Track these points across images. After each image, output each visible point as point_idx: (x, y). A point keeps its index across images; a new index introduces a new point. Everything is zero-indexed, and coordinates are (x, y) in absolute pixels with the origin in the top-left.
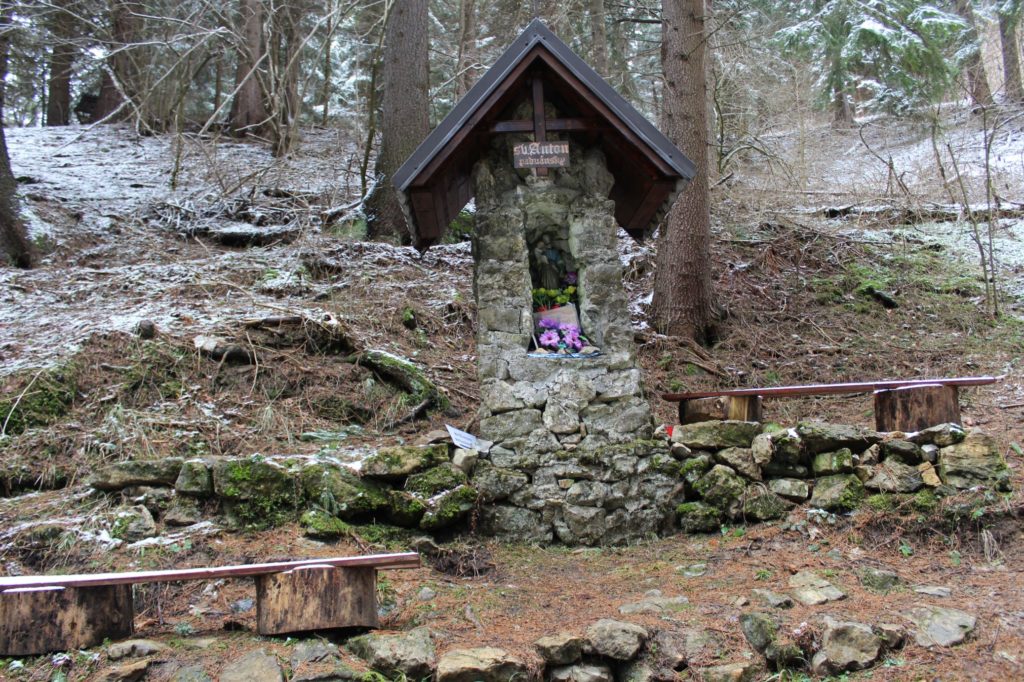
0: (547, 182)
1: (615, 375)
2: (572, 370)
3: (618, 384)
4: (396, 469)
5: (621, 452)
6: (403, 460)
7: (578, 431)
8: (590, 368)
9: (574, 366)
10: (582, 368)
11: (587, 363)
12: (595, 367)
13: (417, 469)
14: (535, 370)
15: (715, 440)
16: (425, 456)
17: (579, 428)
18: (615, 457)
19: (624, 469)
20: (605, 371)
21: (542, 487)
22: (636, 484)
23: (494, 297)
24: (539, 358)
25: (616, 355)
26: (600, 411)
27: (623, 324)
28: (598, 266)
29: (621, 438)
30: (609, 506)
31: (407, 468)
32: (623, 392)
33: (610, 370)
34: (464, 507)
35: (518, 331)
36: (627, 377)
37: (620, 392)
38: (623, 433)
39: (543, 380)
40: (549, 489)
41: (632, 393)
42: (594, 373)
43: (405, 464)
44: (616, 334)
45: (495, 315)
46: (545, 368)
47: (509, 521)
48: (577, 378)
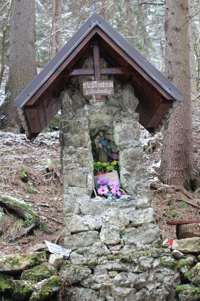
0: (101, 103)
1: (140, 211)
2: (116, 209)
3: (142, 216)
4: (16, 267)
5: (143, 255)
6: (20, 262)
7: (119, 243)
8: (126, 207)
9: (117, 206)
10: (121, 207)
11: (124, 205)
12: (129, 207)
13: (29, 267)
14: (95, 209)
15: (197, 248)
16: (33, 259)
17: (120, 241)
18: (140, 258)
19: (146, 265)
20: (134, 209)
21: (99, 276)
22: (153, 274)
23: (72, 167)
24: (97, 202)
25: (140, 200)
26: (132, 231)
27: (144, 182)
28: (130, 150)
29: (144, 247)
30: (138, 287)
31: (22, 266)
32: (144, 221)
33: (137, 209)
34: (55, 289)
35: (85, 187)
36: (147, 212)
37: (143, 220)
38: (144, 244)
39: (99, 214)
40: (103, 277)
41: (149, 221)
42: (128, 210)
43: (21, 264)
44: (140, 188)
45: (73, 178)
46: (100, 207)
47: (81, 296)
48: (118, 213)
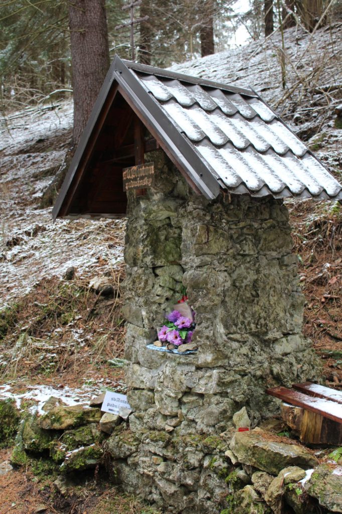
0: (158, 195)
1: (200, 373)
2: (174, 364)
3: (202, 382)
4: (56, 426)
5: (191, 445)
6: (63, 419)
7: (176, 416)
8: (184, 364)
9: (175, 360)
10: (179, 364)
11: (182, 360)
12: (188, 364)
13: (70, 427)
14: (150, 360)
16: (78, 418)
17: (177, 413)
18: (187, 449)
19: (192, 461)
20: (194, 369)
21: (141, 459)
22: (204, 476)
24: (153, 351)
25: (202, 356)
26: (193, 402)
27: (206, 328)
28: (190, 272)
29: (205, 430)
31: (64, 425)
32: (205, 390)
33: (198, 368)
34: (91, 462)
35: (142, 326)
36: (210, 377)
37: (203, 389)
38: (207, 426)
39: (157, 368)
40: (145, 462)
41: (211, 392)
42: (186, 369)
43: (63, 422)
44: (200, 337)
45: (130, 312)
46: (156, 359)
48: (174, 372)
